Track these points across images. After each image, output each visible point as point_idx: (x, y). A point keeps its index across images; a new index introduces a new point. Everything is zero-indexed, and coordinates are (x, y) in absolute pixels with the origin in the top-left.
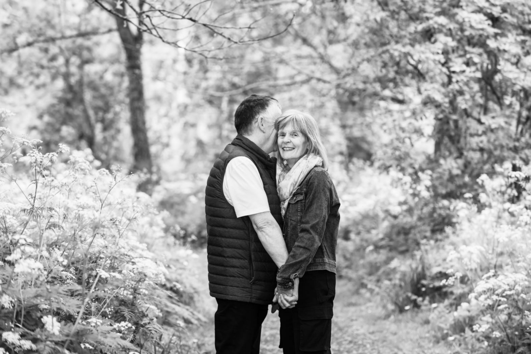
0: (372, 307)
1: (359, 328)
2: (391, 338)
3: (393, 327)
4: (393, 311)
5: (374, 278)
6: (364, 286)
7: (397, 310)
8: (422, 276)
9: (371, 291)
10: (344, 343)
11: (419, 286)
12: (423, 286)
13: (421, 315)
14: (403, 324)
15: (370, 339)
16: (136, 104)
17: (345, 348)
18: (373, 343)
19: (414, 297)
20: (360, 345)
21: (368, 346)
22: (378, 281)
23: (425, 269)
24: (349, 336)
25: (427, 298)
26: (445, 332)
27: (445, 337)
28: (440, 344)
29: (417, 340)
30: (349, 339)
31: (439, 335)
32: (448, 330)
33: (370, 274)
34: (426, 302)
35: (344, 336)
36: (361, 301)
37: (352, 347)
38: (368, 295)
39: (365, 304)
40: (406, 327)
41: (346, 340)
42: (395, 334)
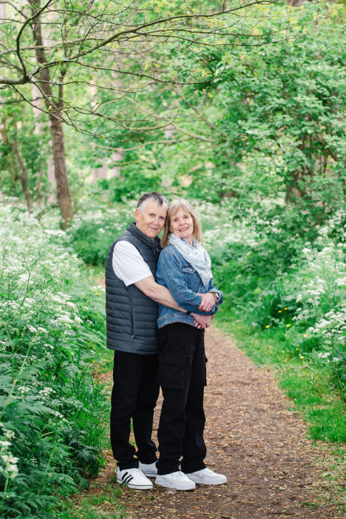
0: (240, 322)
1: (231, 343)
2: (256, 352)
3: (257, 343)
4: (257, 328)
5: (241, 299)
6: (234, 305)
7: (260, 328)
8: (278, 301)
9: (240, 309)
10: (219, 357)
11: (276, 309)
12: (280, 309)
13: (278, 333)
14: (264, 341)
15: (240, 353)
16: (58, 155)
17: (220, 362)
18: (242, 357)
19: (273, 319)
20: (231, 359)
21: (238, 360)
22: (245, 301)
23: (281, 296)
24: (223, 350)
25: (283, 319)
26: (297, 349)
27: (296, 354)
28: (293, 359)
29: (276, 355)
30: (223, 353)
31: (293, 352)
32: (299, 348)
33: (239, 296)
34: (282, 323)
35: (220, 350)
36: (232, 318)
37: (226, 361)
38: (237, 312)
39: (235, 320)
40: (267, 342)
41: (221, 354)
42: (259, 349)
